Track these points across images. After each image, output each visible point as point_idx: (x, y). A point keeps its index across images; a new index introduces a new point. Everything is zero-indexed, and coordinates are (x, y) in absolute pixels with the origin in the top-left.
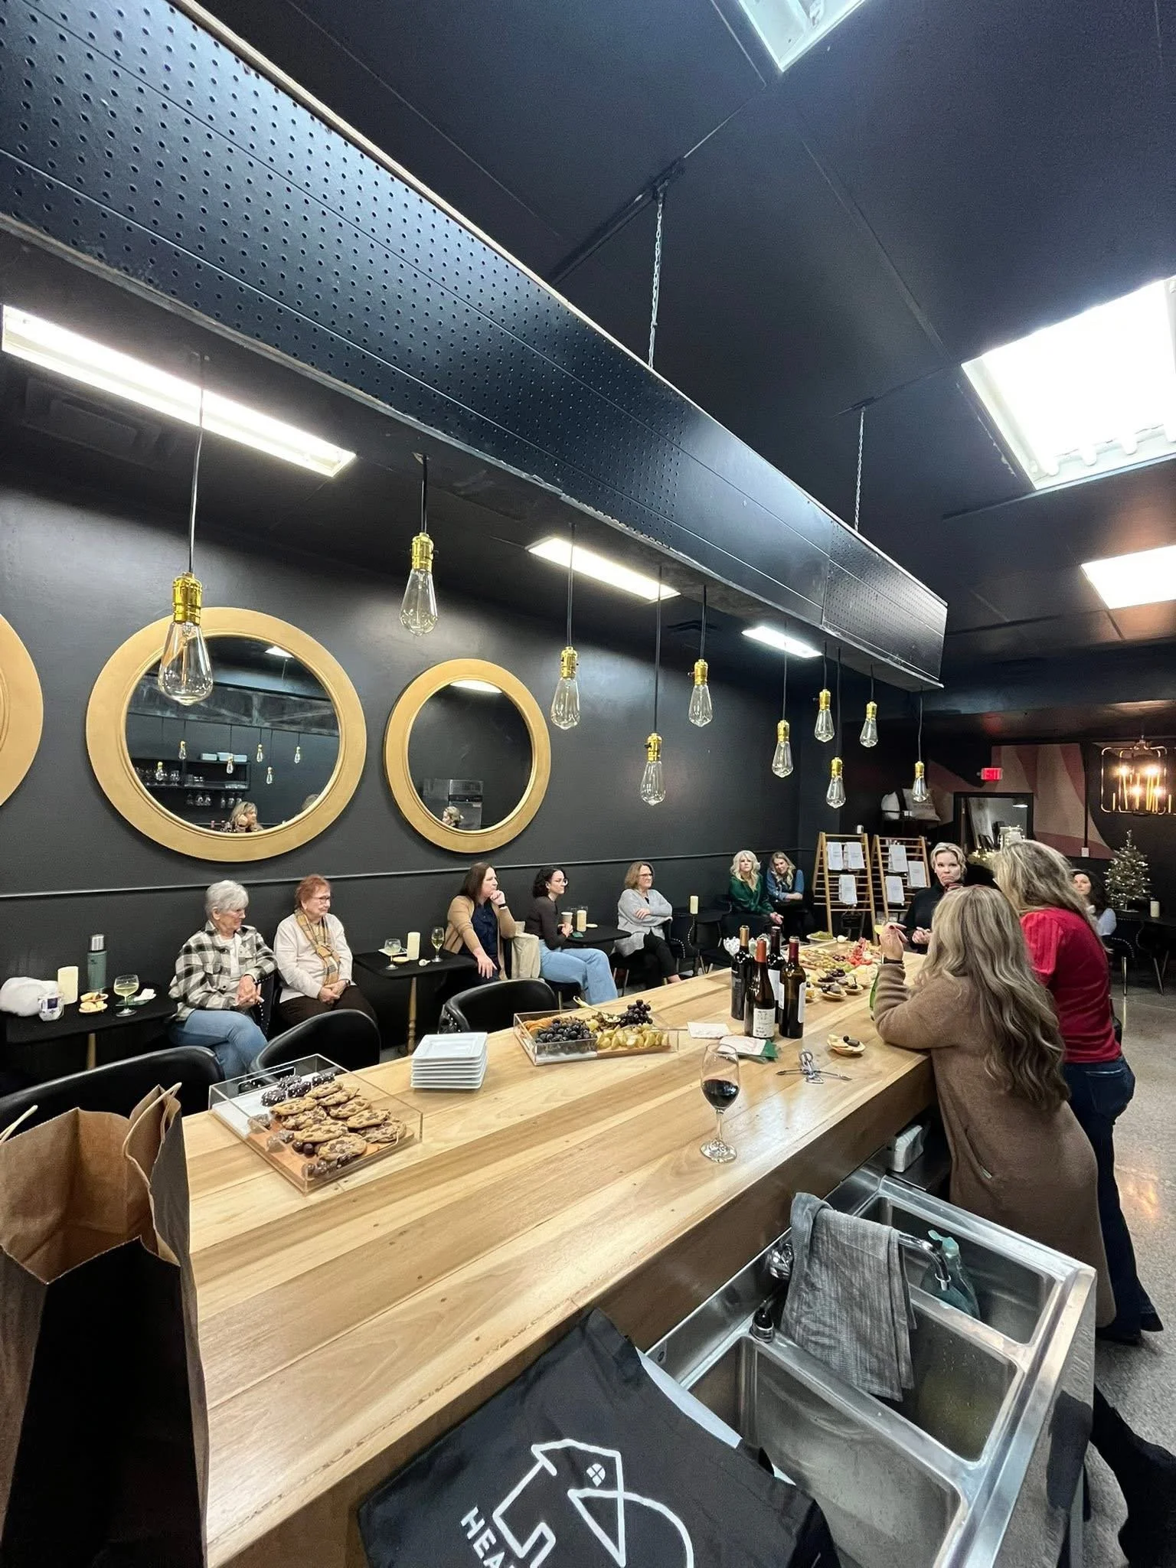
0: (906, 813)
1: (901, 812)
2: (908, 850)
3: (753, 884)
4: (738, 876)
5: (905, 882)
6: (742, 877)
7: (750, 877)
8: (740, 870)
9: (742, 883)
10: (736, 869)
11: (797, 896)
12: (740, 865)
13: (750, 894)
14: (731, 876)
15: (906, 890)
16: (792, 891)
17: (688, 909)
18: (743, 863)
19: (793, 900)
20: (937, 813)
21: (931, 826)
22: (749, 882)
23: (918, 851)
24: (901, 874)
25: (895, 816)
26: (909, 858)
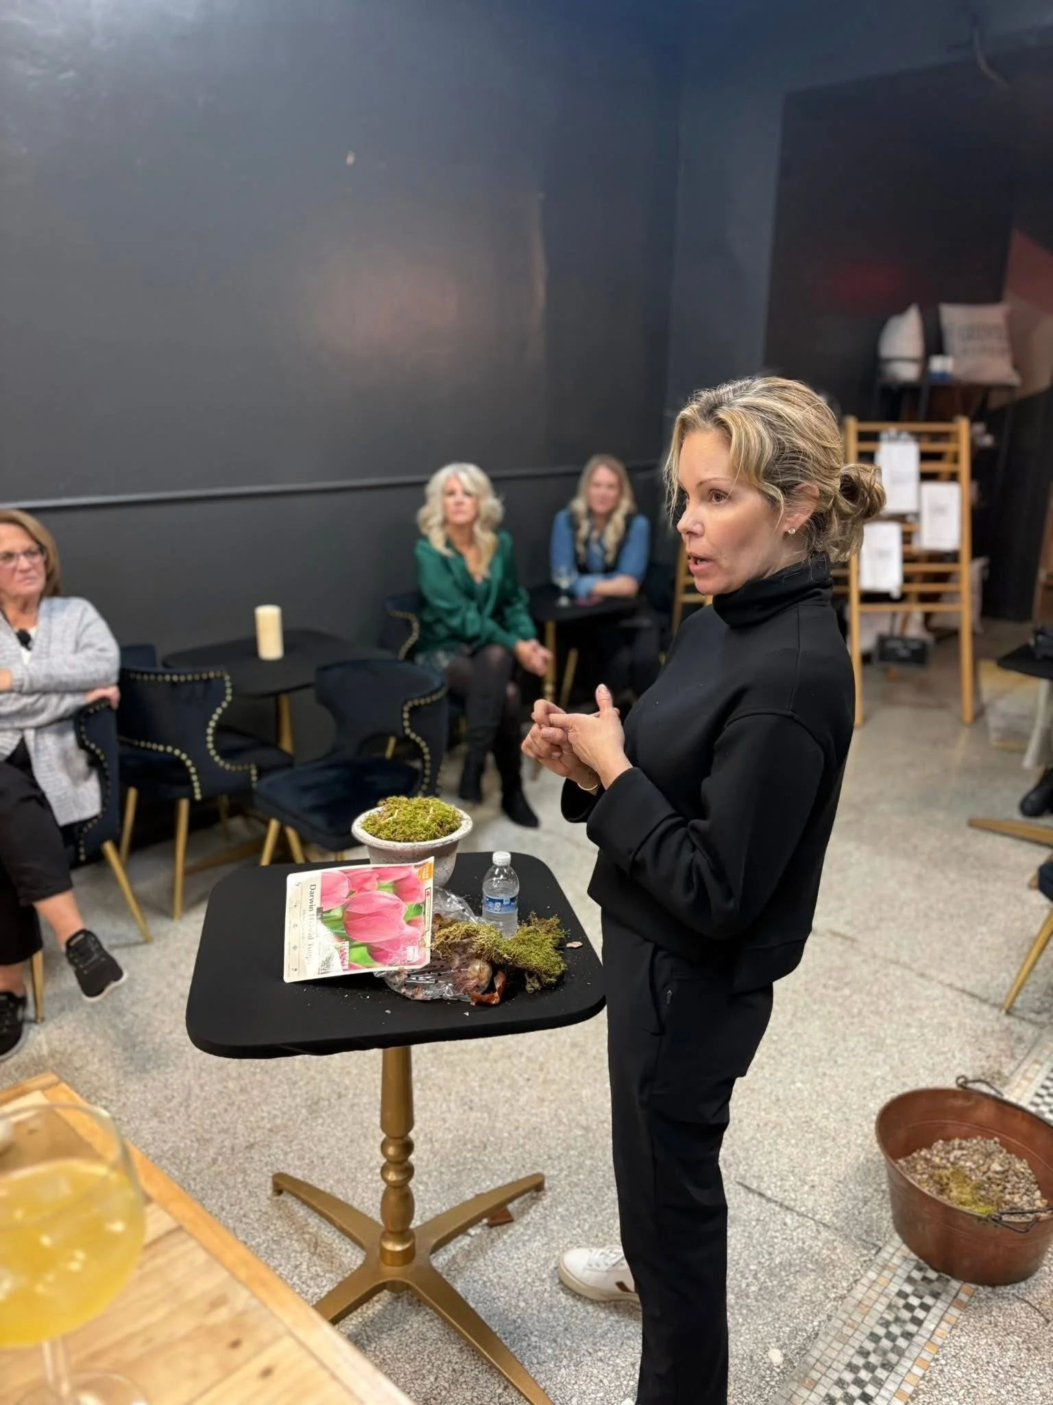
0: (939, 364)
1: (925, 361)
2: (925, 457)
3: (479, 559)
4: (437, 540)
5: (907, 538)
6: (449, 544)
7: (471, 540)
8: (445, 522)
9: (444, 561)
10: (432, 516)
11: (622, 584)
12: (445, 507)
13: (468, 590)
14: (415, 534)
15: (908, 559)
16: (610, 570)
17: (252, 644)
18: (451, 501)
19: (610, 599)
20: (1017, 366)
21: (996, 401)
22: (470, 555)
23: (949, 457)
24: (900, 518)
25: (908, 372)
26: (926, 477)
